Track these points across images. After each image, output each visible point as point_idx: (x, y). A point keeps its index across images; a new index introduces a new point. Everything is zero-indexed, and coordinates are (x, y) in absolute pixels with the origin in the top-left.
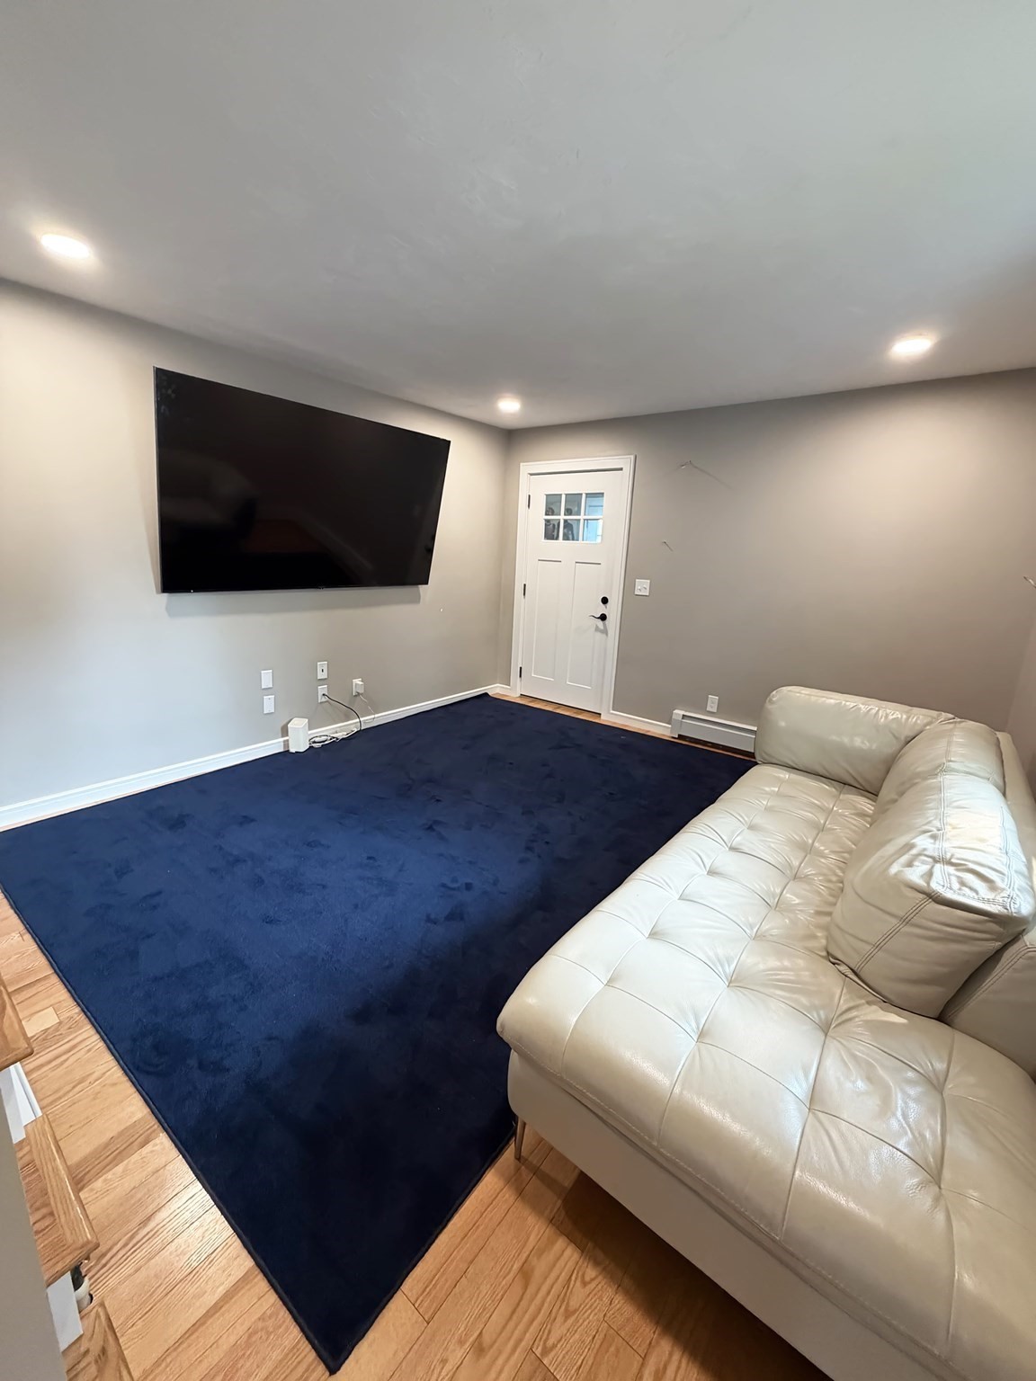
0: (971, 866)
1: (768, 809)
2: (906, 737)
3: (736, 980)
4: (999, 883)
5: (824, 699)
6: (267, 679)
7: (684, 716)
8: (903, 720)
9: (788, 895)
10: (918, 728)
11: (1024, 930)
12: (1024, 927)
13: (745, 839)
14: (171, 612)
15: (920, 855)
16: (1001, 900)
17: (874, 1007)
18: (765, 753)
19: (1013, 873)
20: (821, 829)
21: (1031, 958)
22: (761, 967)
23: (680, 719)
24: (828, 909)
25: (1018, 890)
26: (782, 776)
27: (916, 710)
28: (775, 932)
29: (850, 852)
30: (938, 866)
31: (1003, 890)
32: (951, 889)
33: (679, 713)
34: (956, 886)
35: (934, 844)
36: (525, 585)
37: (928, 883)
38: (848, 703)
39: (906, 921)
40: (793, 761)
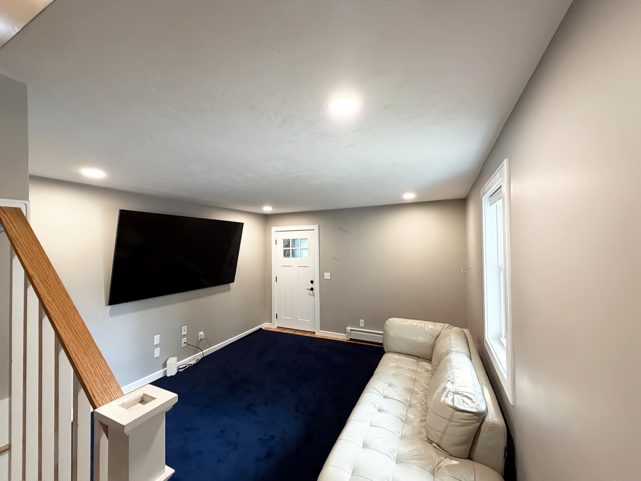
0: (465, 394)
1: (395, 375)
2: (436, 336)
3: (398, 460)
4: (474, 400)
5: (405, 323)
6: (157, 339)
7: (351, 330)
8: (434, 329)
9: (409, 415)
10: (439, 332)
11: (485, 416)
12: (484, 415)
13: (389, 392)
14: (111, 314)
15: (449, 392)
16: (475, 406)
17: (448, 459)
18: (388, 347)
19: (477, 394)
20: (415, 381)
21: (489, 427)
22: (406, 451)
23: (350, 331)
24: (423, 418)
25: (480, 401)
26: (395, 357)
27: (437, 324)
28: (408, 434)
29: (427, 390)
30: (455, 395)
31: (475, 402)
32: (461, 405)
33: (349, 328)
34: (462, 403)
35: (452, 386)
36: (276, 277)
37: (453, 403)
38: (414, 324)
39: (450, 420)
40: (399, 351)
